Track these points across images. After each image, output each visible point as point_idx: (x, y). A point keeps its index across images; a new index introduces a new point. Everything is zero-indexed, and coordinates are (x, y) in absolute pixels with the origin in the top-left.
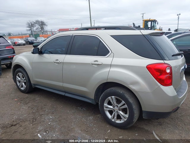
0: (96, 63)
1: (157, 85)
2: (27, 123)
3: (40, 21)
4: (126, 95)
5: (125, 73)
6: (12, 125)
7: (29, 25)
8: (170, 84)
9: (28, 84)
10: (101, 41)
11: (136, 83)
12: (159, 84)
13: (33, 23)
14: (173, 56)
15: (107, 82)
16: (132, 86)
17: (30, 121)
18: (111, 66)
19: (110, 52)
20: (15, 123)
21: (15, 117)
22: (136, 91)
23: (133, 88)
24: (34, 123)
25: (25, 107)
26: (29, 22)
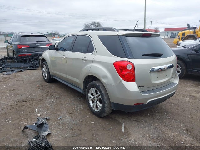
0: (85, 59)
1: (120, 80)
2: (34, 102)
3: (96, 22)
4: (101, 87)
5: (101, 69)
6: (24, 101)
7: (86, 26)
8: (134, 80)
9: (48, 75)
10: (91, 40)
11: (105, 77)
12: (121, 79)
13: (89, 25)
14: (143, 55)
15: (89, 75)
16: (103, 79)
17: (37, 100)
18: (93, 61)
19: (95, 50)
20: (26, 100)
21: (30, 97)
22: (105, 84)
23: (104, 80)
24: (39, 102)
25: (40, 92)
26: (86, 24)
